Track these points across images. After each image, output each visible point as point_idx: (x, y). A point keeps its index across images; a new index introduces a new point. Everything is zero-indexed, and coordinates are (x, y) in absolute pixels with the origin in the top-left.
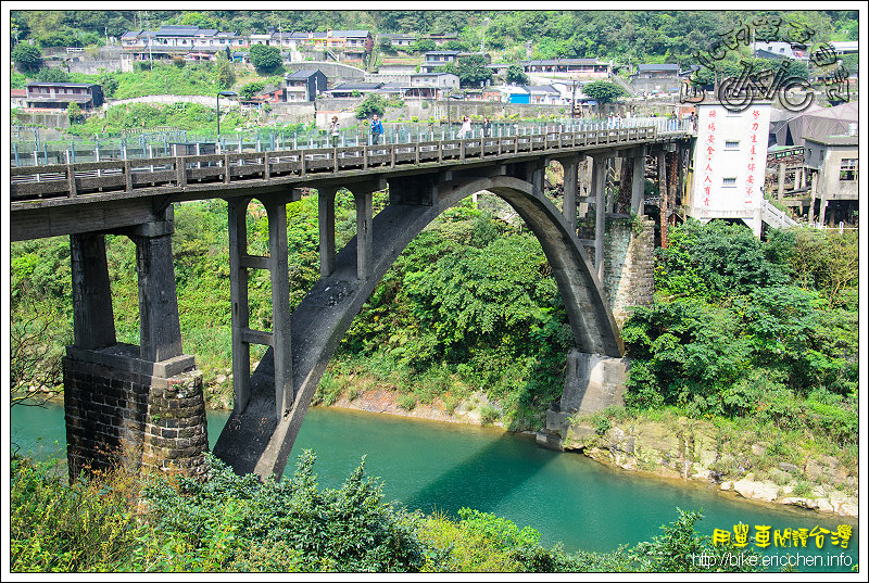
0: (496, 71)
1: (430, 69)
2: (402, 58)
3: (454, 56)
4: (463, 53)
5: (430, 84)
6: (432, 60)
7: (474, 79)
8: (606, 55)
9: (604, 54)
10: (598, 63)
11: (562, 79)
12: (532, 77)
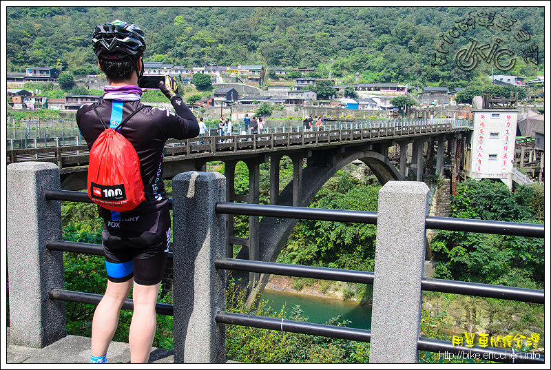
0: (338, 90)
1: (298, 88)
2: (282, 82)
3: (313, 81)
4: (318, 79)
5: (299, 97)
6: (300, 83)
7: (325, 94)
8: (403, 81)
9: (402, 81)
10: (399, 86)
11: (377, 95)
12: (360, 93)
